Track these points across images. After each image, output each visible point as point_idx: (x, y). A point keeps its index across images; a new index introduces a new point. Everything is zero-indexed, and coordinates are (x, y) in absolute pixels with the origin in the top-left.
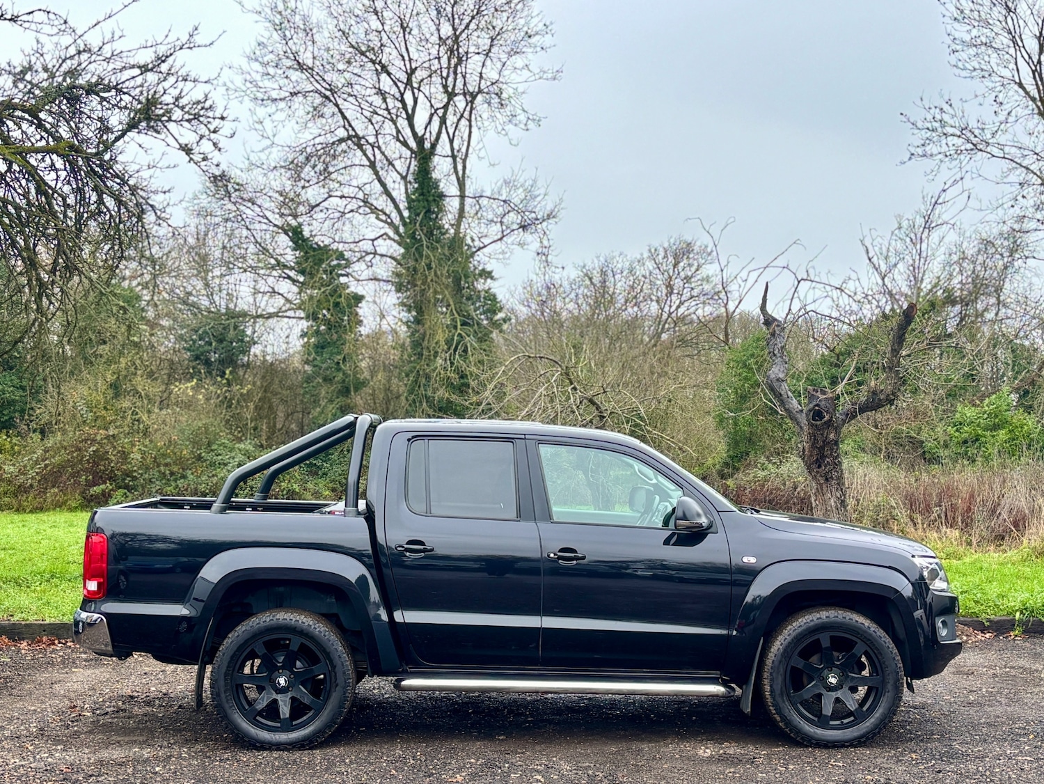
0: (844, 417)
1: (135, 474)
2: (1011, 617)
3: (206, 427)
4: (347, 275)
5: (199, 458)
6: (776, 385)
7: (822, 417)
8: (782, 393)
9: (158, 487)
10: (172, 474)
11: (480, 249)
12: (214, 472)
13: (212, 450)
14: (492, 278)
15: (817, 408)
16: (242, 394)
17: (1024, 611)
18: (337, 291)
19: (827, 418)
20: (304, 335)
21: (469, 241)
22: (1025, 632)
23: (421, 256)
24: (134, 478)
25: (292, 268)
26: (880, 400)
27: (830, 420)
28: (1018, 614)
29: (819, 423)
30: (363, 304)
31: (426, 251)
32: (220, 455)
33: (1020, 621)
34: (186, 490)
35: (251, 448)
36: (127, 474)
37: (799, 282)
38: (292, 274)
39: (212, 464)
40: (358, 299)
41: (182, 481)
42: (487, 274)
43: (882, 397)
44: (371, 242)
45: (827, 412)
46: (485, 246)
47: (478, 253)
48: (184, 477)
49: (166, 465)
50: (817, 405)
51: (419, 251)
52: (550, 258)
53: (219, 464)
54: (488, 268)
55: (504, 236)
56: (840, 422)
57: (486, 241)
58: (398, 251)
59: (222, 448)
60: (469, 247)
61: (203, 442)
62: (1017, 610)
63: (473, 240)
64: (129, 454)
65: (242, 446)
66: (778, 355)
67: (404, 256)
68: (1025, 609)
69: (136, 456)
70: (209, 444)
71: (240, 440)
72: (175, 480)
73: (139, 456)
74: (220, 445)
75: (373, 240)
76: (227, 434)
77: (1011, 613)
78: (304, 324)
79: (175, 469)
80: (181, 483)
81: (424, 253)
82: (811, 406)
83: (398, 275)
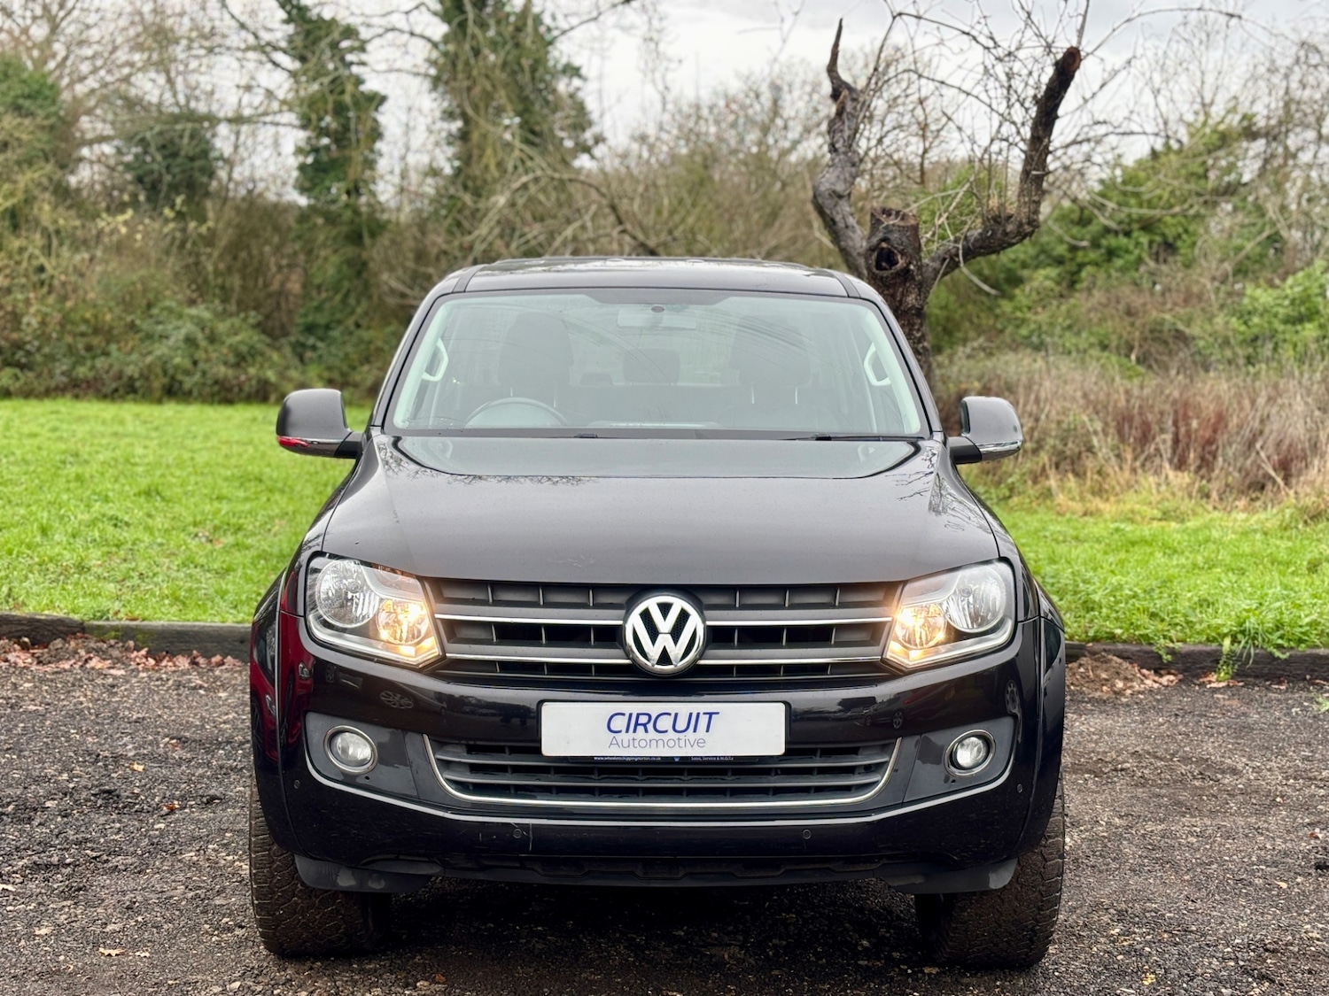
0: (936, 265)
1: (28, 347)
2: (1214, 646)
3: (143, 280)
4: (363, 64)
5: (132, 327)
6: (828, 203)
7: (893, 263)
8: (838, 218)
9: (64, 368)
10: (89, 348)
11: (564, 32)
12: (150, 349)
13: (151, 316)
14: (580, 76)
15: (884, 245)
16: (200, 235)
17: (1240, 637)
18: (337, 84)
19: (901, 262)
20: (299, 151)
21: (547, 20)
22: (1238, 675)
23: (465, 34)
24: (28, 353)
25: (285, 52)
26: (1005, 234)
27: (906, 271)
28: (1227, 642)
29: (885, 274)
30: (384, 108)
31: (472, 28)
32: (159, 323)
33: (1232, 654)
34: (107, 372)
35: (207, 315)
36: (18, 345)
37: (894, 18)
38: (280, 57)
39: (149, 336)
40: (377, 100)
41: (103, 359)
42: (573, 71)
43: (1010, 228)
44: (404, 17)
45: (903, 253)
46: (572, 28)
47: (563, 38)
48: (106, 354)
49: (83, 335)
50: (885, 240)
51: (462, 25)
52: (662, 47)
53: (161, 337)
54: (576, 62)
55: (600, 14)
56: (929, 273)
57: (574, 21)
58: (439, 29)
59: (165, 313)
60: (549, 30)
61: (142, 302)
62: (1225, 635)
63: (554, 18)
64: (22, 315)
65: (193, 311)
66: (842, 150)
67: (446, 39)
68: (1243, 632)
69: (31, 320)
70: (149, 306)
71: (192, 302)
72: (94, 358)
73: (35, 322)
74: (163, 309)
75: (407, 13)
76: (175, 293)
77: (1215, 640)
78: (302, 135)
79: (96, 341)
80: (100, 363)
81: (469, 31)
82: (875, 240)
83: (433, 63)
